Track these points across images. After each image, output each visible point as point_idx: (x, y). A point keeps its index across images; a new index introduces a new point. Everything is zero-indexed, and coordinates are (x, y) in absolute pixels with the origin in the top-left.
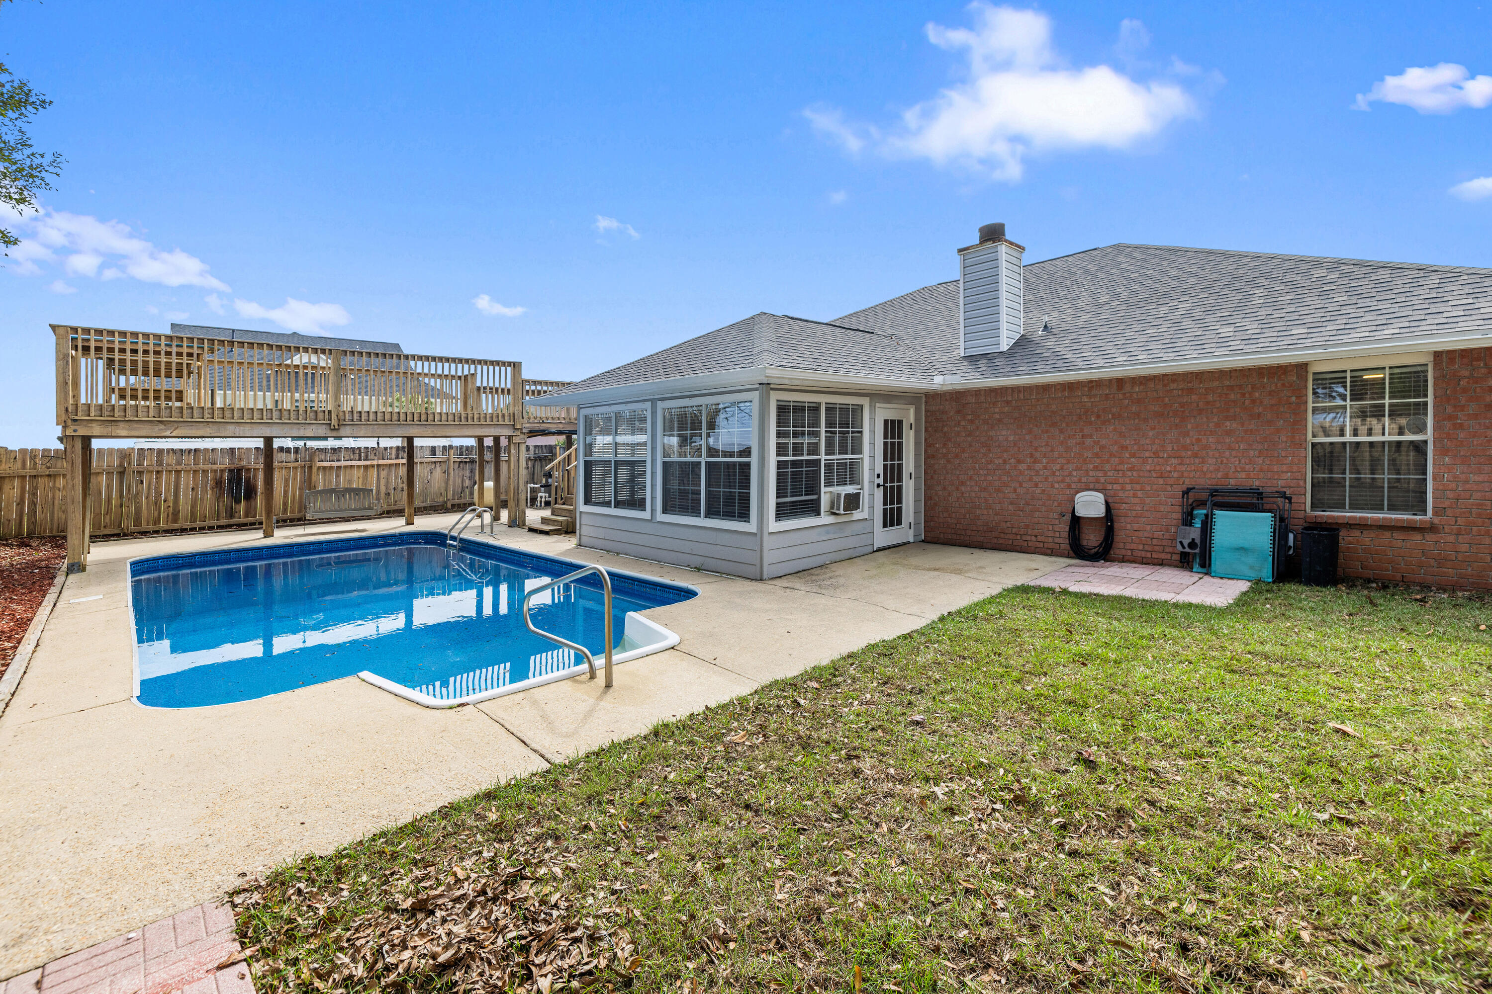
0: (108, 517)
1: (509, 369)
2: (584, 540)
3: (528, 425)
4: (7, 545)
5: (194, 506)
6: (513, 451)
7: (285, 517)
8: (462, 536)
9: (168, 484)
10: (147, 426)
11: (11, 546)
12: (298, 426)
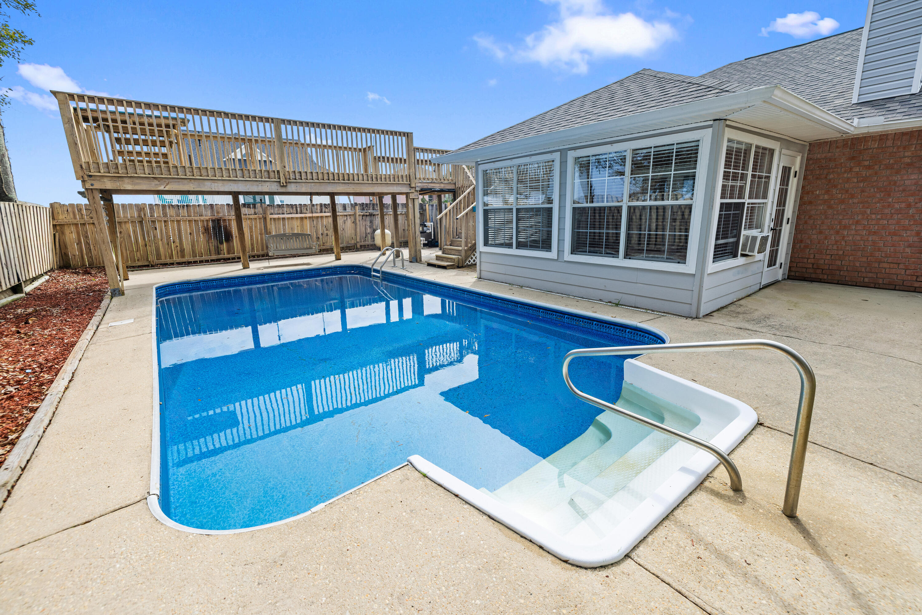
0: (138, 253)
1: (404, 138)
2: (484, 274)
3: (419, 185)
4: (75, 273)
5: (193, 246)
6: (410, 205)
7: (253, 254)
8: (383, 269)
9: (173, 229)
10: (146, 181)
11: (77, 273)
12: (257, 183)
